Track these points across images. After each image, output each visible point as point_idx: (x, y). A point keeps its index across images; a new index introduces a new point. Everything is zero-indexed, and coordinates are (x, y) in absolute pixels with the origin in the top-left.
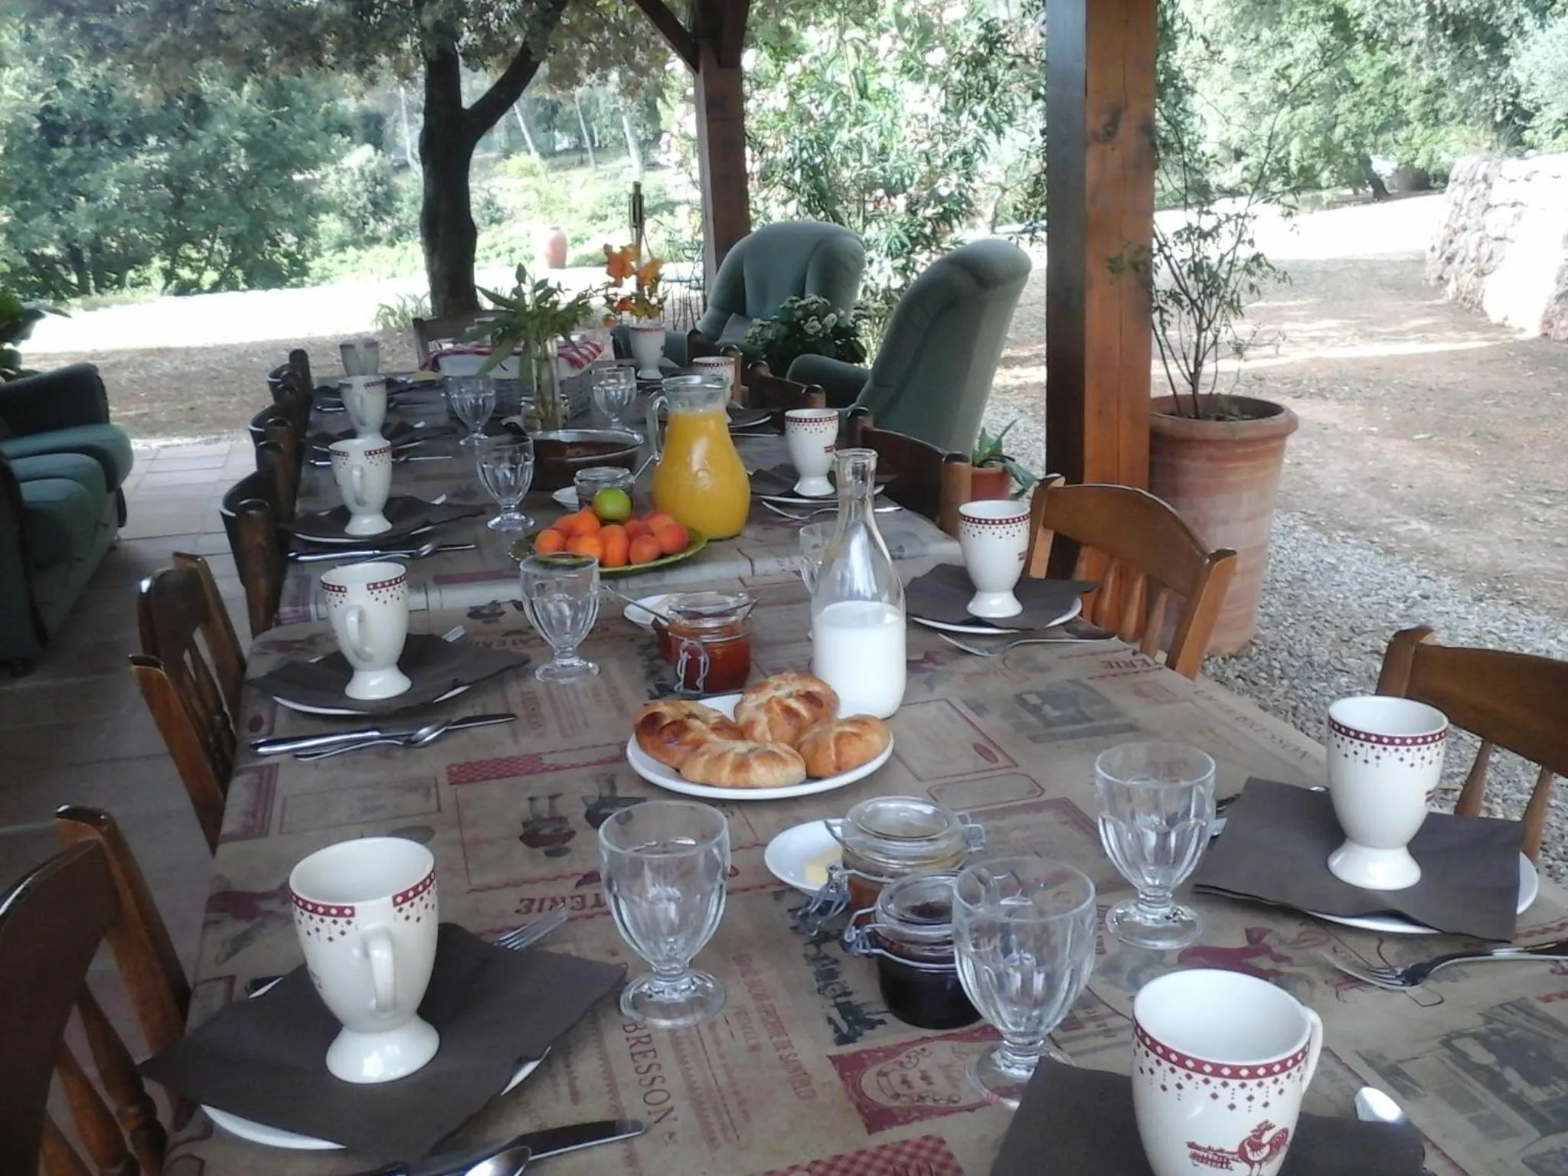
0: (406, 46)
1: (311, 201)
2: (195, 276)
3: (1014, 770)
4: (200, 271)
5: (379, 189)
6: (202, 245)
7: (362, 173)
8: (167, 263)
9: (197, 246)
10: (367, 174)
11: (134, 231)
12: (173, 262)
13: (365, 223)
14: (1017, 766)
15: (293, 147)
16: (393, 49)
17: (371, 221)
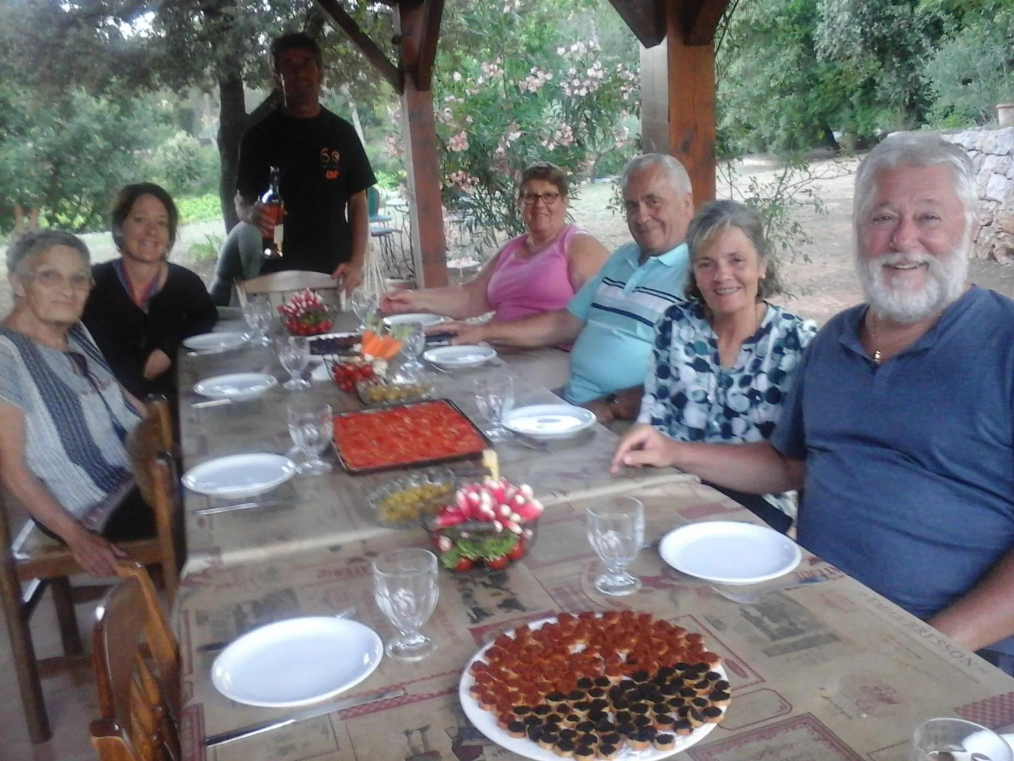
0: (208, 71)
1: (146, 169)
2: (69, 221)
3: (762, 685)
4: (72, 217)
5: (191, 158)
6: (74, 199)
7: (180, 148)
8: (50, 212)
9: (69, 199)
10: (183, 149)
11: (27, 191)
12: (55, 211)
13: (182, 181)
14: (763, 681)
15: (132, 134)
16: (199, 76)
17: (188, 180)
